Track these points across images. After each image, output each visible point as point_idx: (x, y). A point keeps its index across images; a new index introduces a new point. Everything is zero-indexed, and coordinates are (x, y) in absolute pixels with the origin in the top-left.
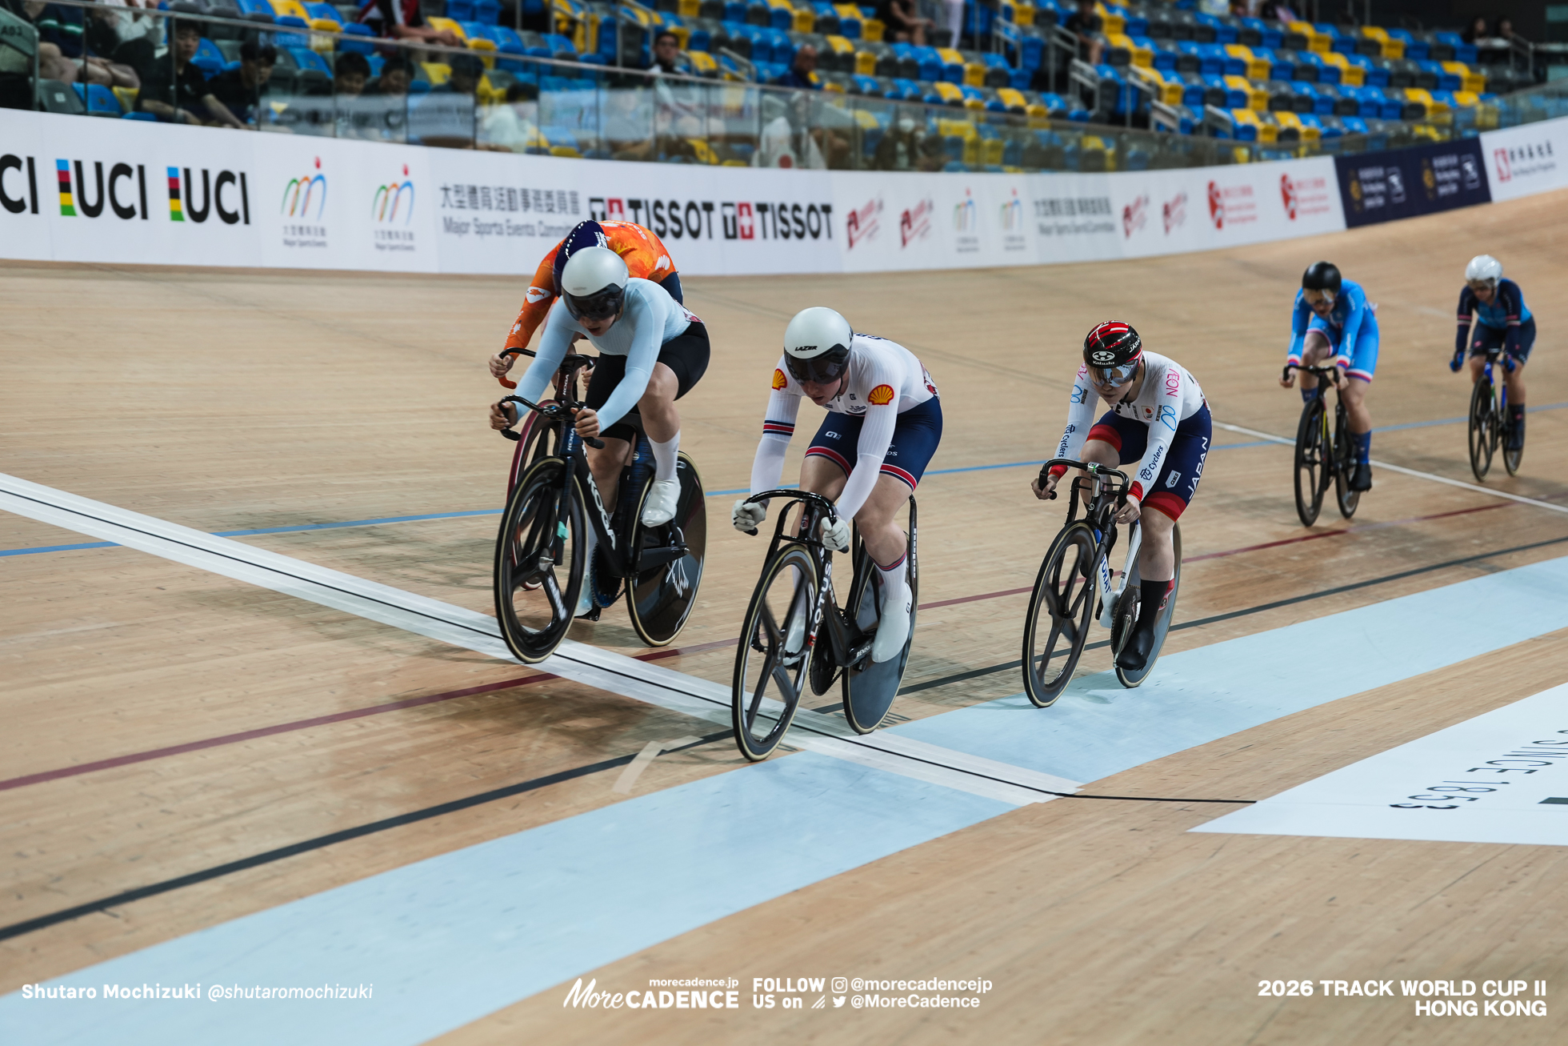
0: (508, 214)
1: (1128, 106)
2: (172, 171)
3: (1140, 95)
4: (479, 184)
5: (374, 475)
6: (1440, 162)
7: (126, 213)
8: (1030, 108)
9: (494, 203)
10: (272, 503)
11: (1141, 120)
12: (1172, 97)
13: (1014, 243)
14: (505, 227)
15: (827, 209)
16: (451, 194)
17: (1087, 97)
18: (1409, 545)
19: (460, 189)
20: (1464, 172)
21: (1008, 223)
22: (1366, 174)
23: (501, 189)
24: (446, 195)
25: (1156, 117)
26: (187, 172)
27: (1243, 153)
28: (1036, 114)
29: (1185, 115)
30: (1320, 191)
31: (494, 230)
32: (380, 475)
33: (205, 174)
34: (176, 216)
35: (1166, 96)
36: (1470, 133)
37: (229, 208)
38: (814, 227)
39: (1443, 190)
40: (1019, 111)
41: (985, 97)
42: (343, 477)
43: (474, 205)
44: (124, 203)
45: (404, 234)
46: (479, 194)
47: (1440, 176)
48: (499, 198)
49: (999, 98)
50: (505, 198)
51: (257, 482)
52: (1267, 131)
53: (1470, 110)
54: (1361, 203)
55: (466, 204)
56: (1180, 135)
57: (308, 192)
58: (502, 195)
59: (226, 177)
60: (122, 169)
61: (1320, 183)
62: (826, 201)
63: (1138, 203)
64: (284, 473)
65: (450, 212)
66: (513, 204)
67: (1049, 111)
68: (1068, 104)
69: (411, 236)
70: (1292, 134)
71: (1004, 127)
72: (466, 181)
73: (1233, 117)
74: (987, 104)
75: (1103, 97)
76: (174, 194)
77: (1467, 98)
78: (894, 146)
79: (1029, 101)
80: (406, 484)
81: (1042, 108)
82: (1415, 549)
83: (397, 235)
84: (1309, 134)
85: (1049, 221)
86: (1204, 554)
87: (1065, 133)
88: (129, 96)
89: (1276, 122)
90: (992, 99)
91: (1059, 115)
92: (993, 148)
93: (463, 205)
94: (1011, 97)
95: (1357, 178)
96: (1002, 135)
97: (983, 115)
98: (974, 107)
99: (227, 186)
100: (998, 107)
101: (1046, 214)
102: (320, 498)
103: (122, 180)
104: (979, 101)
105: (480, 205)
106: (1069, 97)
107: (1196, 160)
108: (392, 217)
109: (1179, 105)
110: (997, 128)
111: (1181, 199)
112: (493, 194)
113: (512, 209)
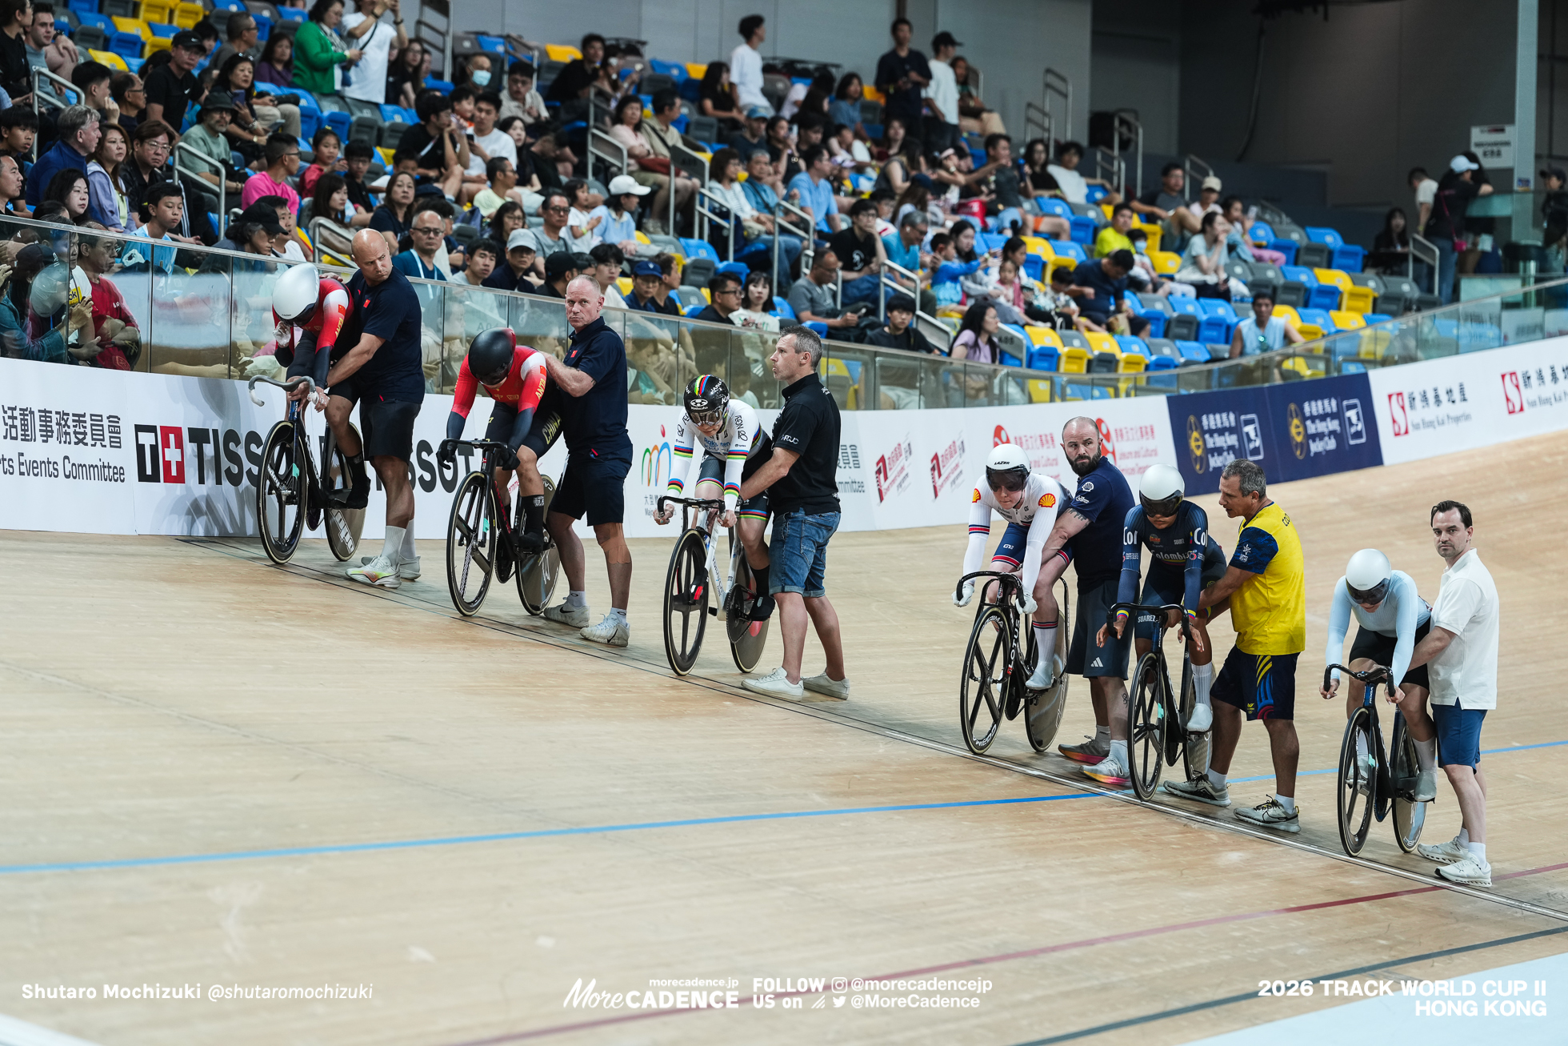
0: (19, 445)
6: (1313, 407)
9: (2, 430)
14: (16, 464)
18: (1292, 944)
20: (1344, 423)
22: (1211, 421)
23: (12, 409)
27: (1041, 387)
30: (1149, 444)
36: (1352, 369)
39: (1316, 447)
47: (1312, 428)
48: (10, 422)
50: (18, 422)
52: (1071, 358)
53: (1353, 336)
54: (1203, 461)
58: (13, 417)
61: (1148, 432)
63: (897, 453)
66: (29, 431)
70: (1107, 362)
73: (1028, 337)
77: (1349, 319)
82: (1300, 951)
84: (1129, 363)
86: (1011, 951)
89: (1085, 343)
95: (1199, 426)
111: (956, 449)
113: (25, 438)
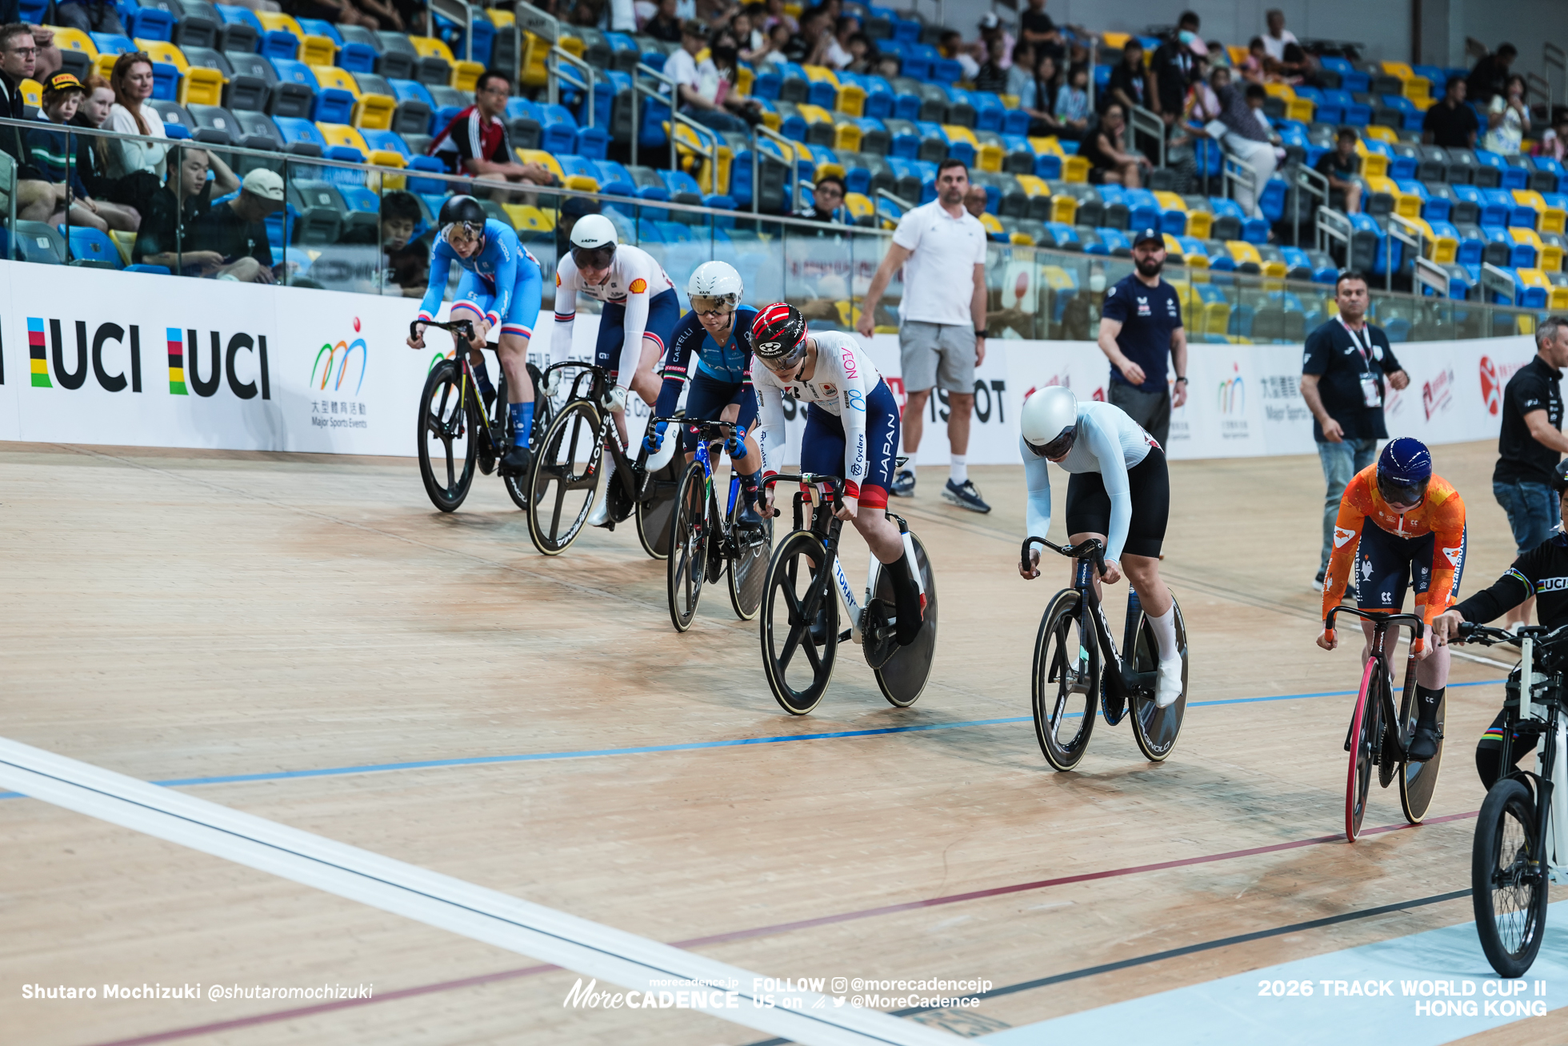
1: (1389, 264)
2: (172, 332)
3: (1404, 251)
5: (375, 710)
7: (114, 384)
8: (1265, 266)
10: (237, 744)
11: (1403, 281)
12: (1444, 253)
13: (1234, 429)
15: (999, 386)
17: (1338, 253)
21: (1227, 406)
25: (1421, 276)
26: (192, 334)
27: (1526, 322)
28: (1272, 272)
29: (1458, 275)
32: (381, 711)
33: (215, 337)
34: (177, 388)
35: (1435, 252)
37: (244, 379)
38: (983, 409)
40: (1251, 268)
41: (1210, 251)
42: (334, 712)
44: (112, 371)
49: (1227, 251)
51: (222, 718)
52: (1559, 296)
56: (1448, 300)
57: (345, 359)
59: (241, 340)
60: (110, 330)
62: (997, 378)
64: (259, 707)
67: (1290, 269)
68: (1313, 260)
71: (1230, 289)
73: (1518, 279)
74: (1212, 261)
75: (1356, 252)
76: (175, 361)
78: (1086, 311)
79: (1264, 256)
80: (413, 722)
81: (1281, 265)
85: (1279, 403)
87: (1309, 296)
88: (129, 241)
90: (1220, 253)
91: (1301, 274)
92: (1216, 313)
94: (1243, 252)
96: (1227, 297)
97: (1207, 274)
98: (1196, 263)
99: (242, 353)
100: (1225, 265)
101: (1276, 394)
102: (298, 739)
104: (1203, 256)
106: (1315, 252)
107: (1469, 330)
109: (1452, 263)
110: (1220, 288)
111: (1446, 377)
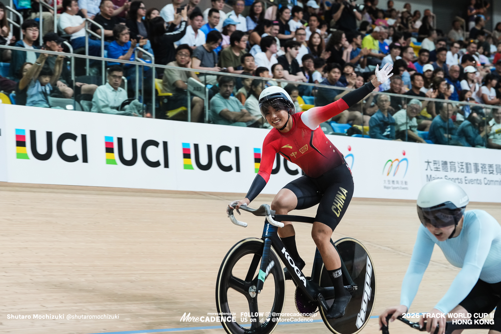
0: (465, 174)
2: (257, 150)
4: (448, 161)
7: (226, 169)
9: (457, 169)
14: (463, 180)
16: (431, 164)
19: (437, 162)
23: (462, 163)
24: (428, 164)
31: (457, 181)
43: (445, 170)
44: (225, 164)
45: (402, 182)
46: (449, 165)
48: (461, 167)
50: (464, 167)
55: (441, 169)
58: (462, 165)
65: (429, 172)
66: (469, 170)
69: (406, 183)
72: (441, 159)
83: (397, 182)
93: (438, 169)
103: (224, 154)
105: (449, 170)
108: (395, 174)
112: (456, 165)
113: (467, 172)
